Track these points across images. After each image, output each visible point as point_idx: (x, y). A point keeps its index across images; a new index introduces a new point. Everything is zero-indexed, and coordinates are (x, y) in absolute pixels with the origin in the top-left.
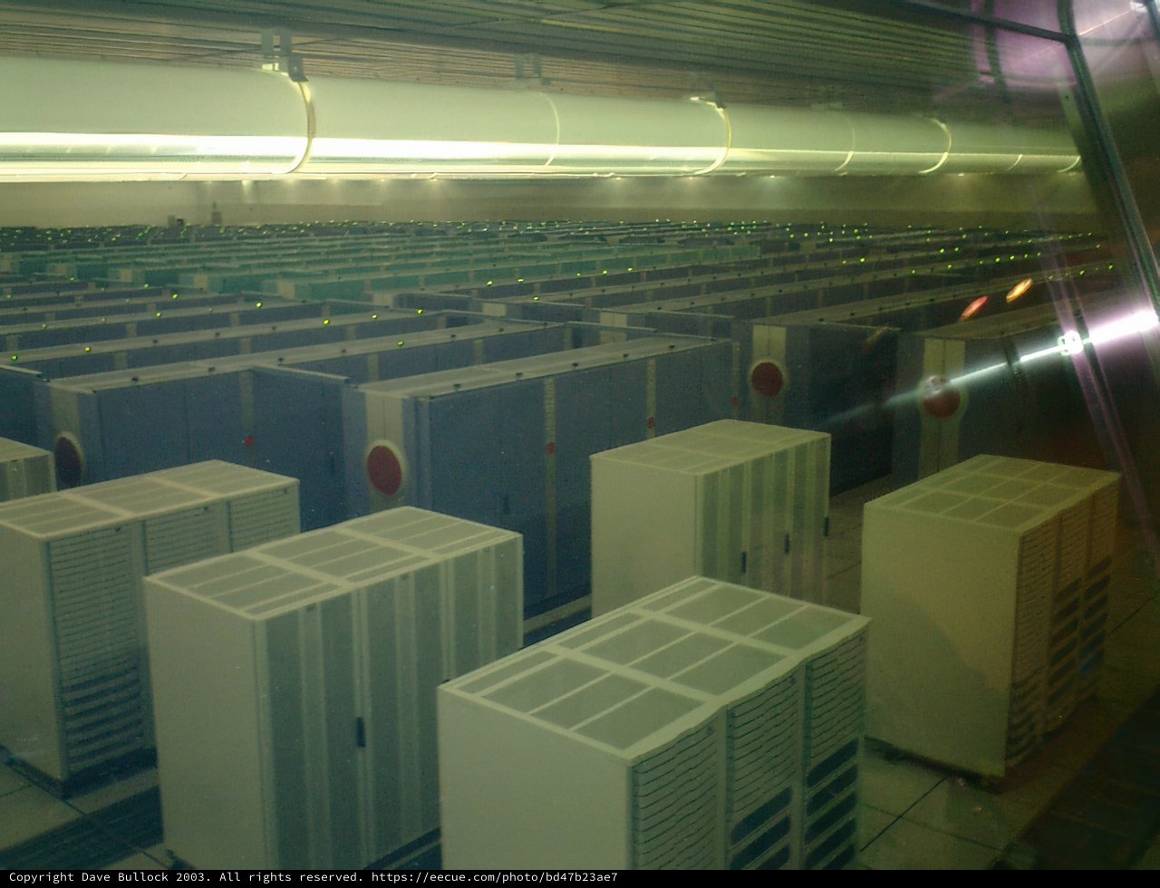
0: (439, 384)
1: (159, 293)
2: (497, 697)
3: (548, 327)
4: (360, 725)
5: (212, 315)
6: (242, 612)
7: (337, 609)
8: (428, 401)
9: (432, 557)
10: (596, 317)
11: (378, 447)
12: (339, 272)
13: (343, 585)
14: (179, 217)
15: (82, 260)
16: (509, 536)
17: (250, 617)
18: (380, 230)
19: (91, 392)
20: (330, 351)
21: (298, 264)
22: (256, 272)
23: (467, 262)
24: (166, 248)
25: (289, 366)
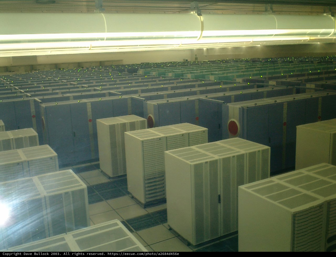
0: (251, 104)
1: (177, 79)
2: (255, 191)
3: (288, 88)
4: (219, 196)
5: (190, 85)
6: (188, 162)
7: (214, 164)
8: (246, 108)
9: (242, 152)
10: (305, 85)
11: (232, 121)
12: (227, 73)
13: (216, 157)
14: (186, 59)
15: (159, 71)
16: (266, 147)
17: (190, 163)
18: (242, 61)
19: (156, 104)
20: (221, 94)
21: (216, 71)
22: (204, 73)
23: (266, 70)
24: (181, 68)
25: (208, 98)
